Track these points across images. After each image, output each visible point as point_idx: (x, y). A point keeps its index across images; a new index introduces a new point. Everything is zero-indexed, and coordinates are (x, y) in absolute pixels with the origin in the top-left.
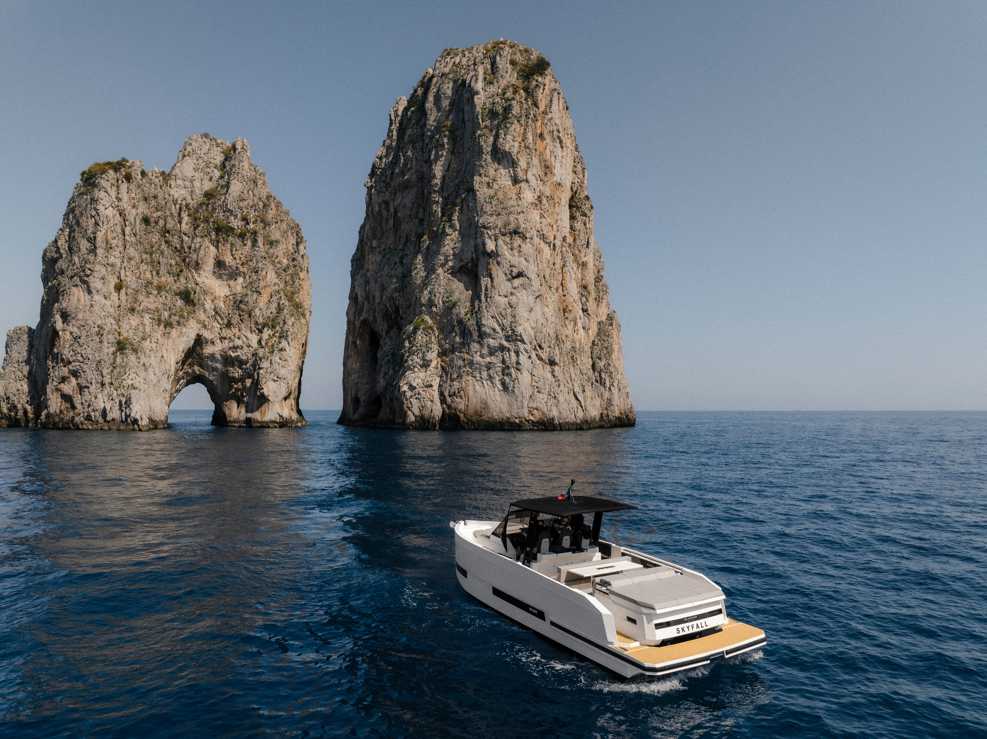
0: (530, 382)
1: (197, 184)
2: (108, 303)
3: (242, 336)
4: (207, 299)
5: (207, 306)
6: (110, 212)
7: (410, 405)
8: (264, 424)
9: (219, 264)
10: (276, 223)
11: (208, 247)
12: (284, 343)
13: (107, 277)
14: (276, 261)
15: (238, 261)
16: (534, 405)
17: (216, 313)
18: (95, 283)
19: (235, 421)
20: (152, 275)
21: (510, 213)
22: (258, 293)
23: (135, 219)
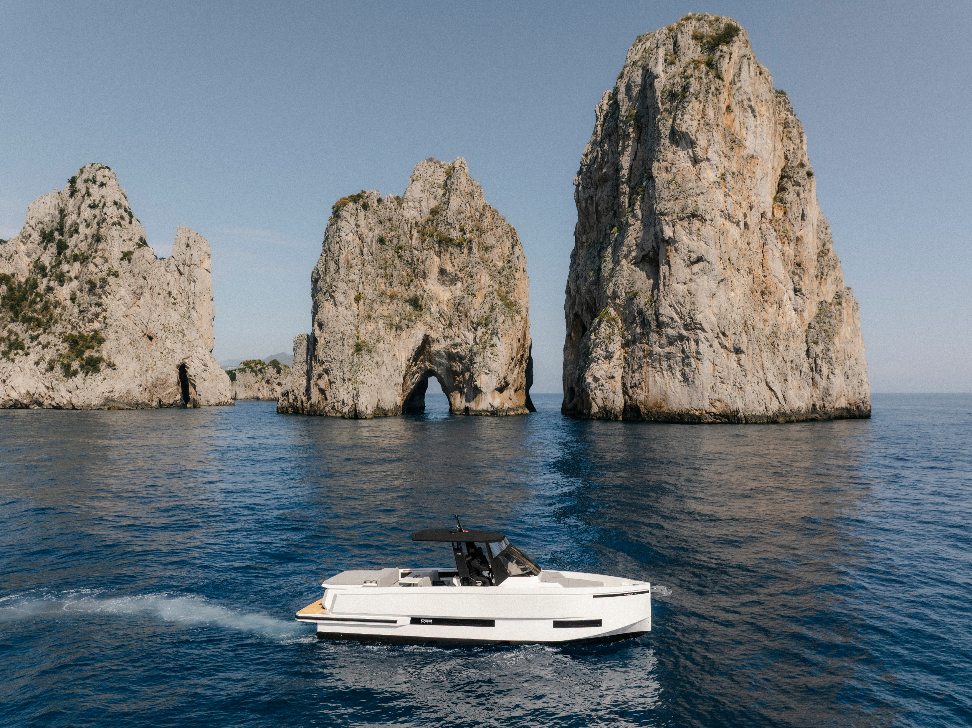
0: (712, 372)
1: (424, 203)
2: (349, 313)
3: (461, 334)
4: (433, 303)
5: (433, 310)
6: (350, 237)
7: (594, 397)
8: (478, 413)
9: (442, 272)
10: (492, 229)
11: (433, 258)
12: (495, 340)
13: (348, 291)
14: (491, 265)
15: (456, 268)
16: (716, 397)
17: (440, 315)
18: (340, 297)
19: (457, 410)
20: (386, 286)
21: (689, 195)
22: (474, 295)
23: (372, 241)
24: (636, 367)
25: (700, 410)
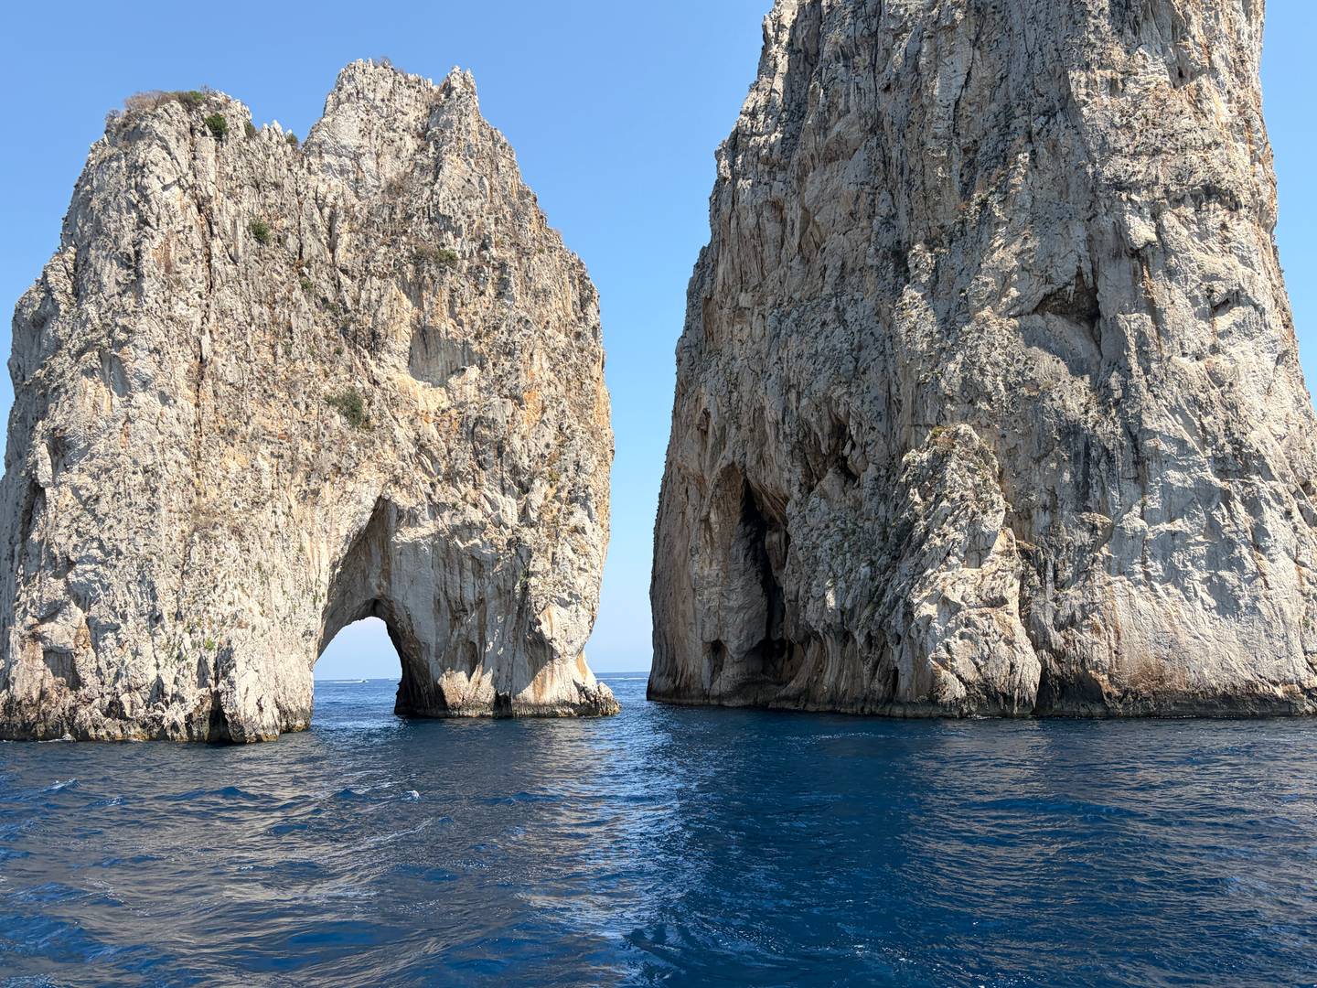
1: (368, 163)
3: (483, 499)
4: (399, 415)
5: (399, 433)
6: (175, 197)
7: (944, 655)
9: (424, 336)
10: (541, 251)
11: (397, 299)
15: (467, 328)
17: (422, 447)
18: (139, 362)
19: (468, 706)
20: (275, 355)
21: (1186, 147)
22: (519, 402)
23: (234, 224)
24: (1068, 573)
25: (1285, 683)
